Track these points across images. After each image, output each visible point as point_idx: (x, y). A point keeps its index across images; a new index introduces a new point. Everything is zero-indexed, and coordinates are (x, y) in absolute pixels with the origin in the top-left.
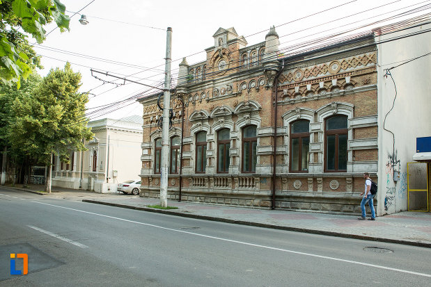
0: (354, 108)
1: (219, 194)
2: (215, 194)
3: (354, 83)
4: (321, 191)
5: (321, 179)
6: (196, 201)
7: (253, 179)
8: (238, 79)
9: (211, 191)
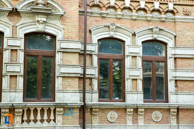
0: (175, 37)
3: (175, 11)
4: (143, 124)
5: (143, 110)
7: (55, 110)
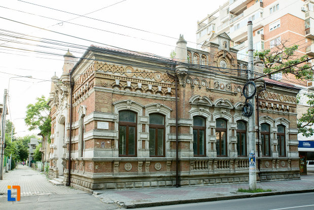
1: (222, 175)
2: (218, 175)
4: (278, 168)
6: (200, 183)
8: (236, 82)
9: (216, 173)
